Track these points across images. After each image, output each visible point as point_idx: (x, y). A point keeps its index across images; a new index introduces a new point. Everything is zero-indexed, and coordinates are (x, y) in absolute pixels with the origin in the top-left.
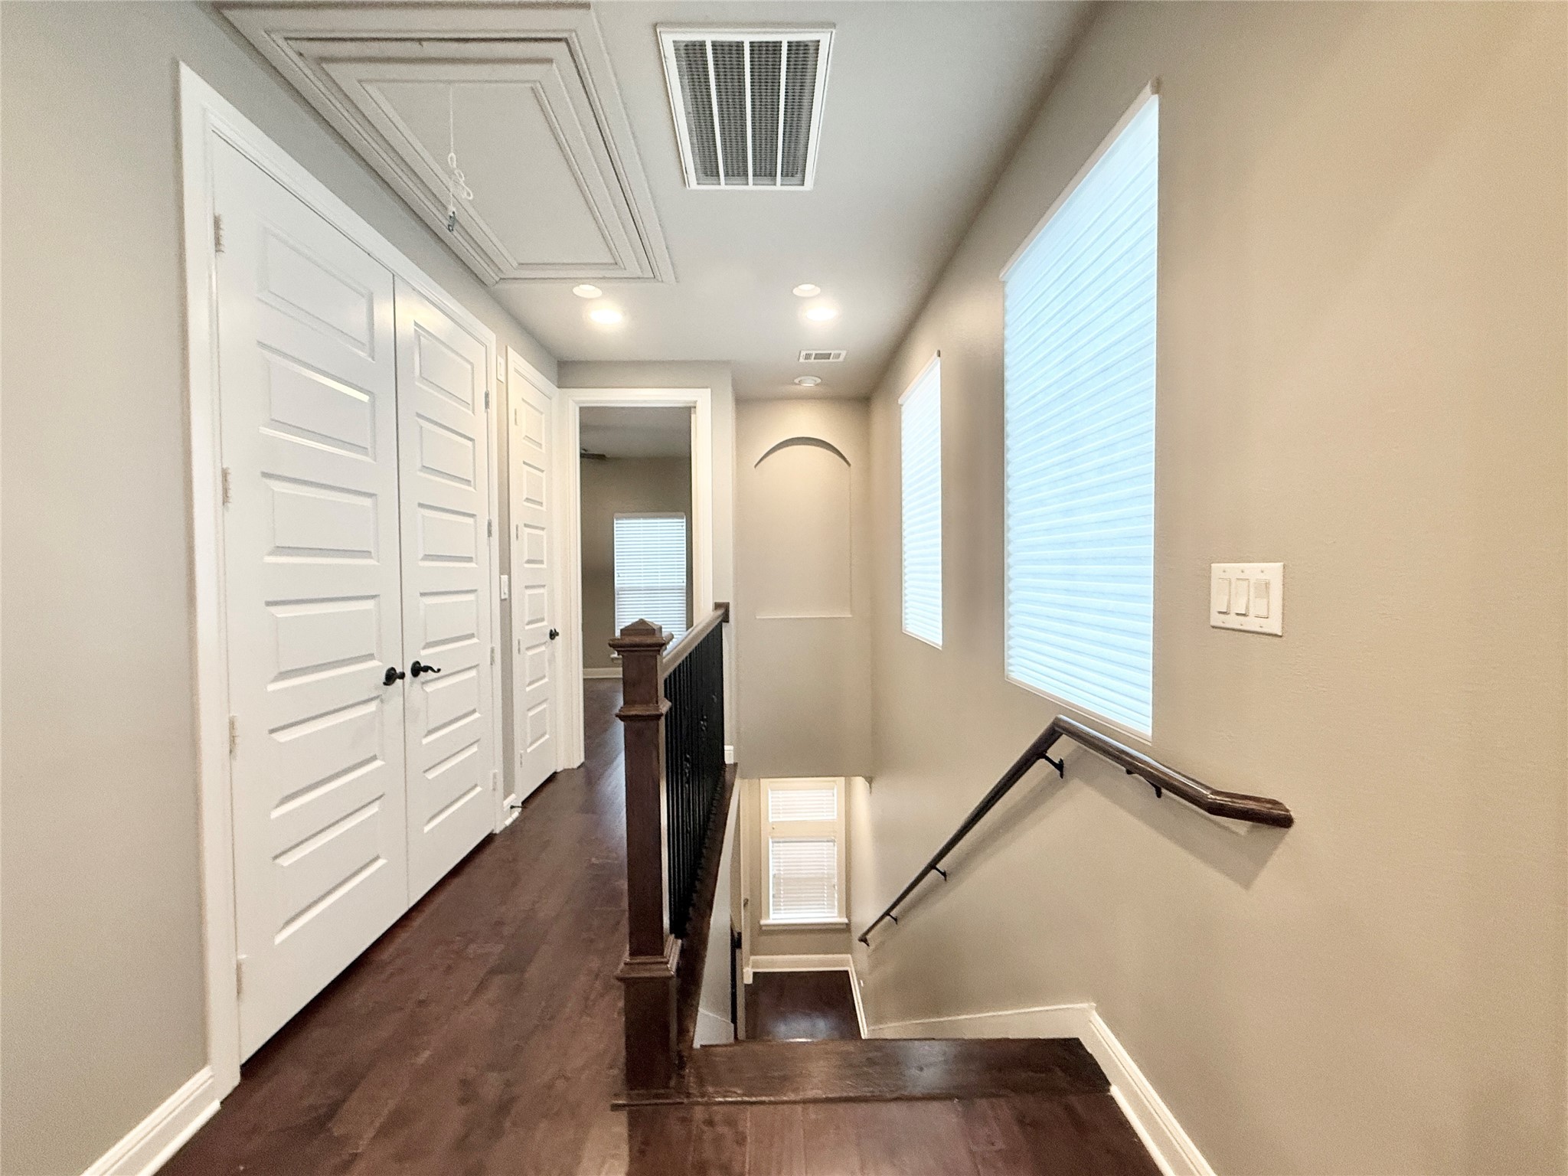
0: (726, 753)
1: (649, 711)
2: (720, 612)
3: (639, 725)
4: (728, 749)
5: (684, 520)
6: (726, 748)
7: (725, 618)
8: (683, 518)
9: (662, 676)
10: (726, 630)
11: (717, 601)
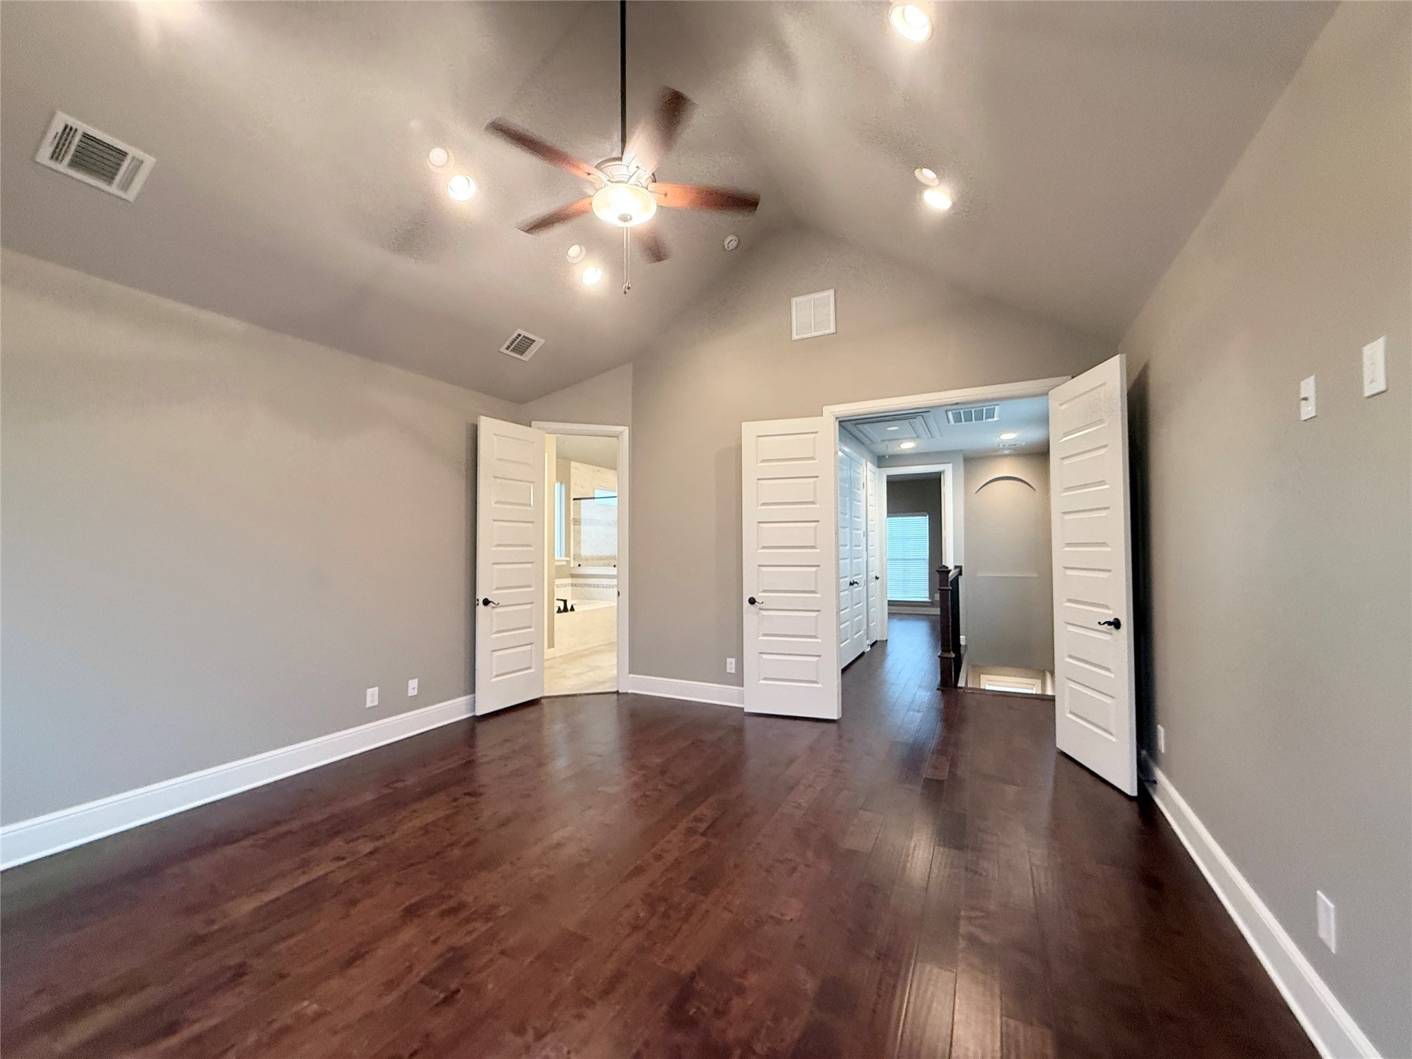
0: (961, 639)
1: (947, 588)
2: (958, 570)
3: (944, 592)
4: (962, 637)
5: (928, 517)
6: (961, 637)
7: (960, 573)
8: (926, 516)
9: (950, 580)
10: (961, 579)
11: (957, 565)
